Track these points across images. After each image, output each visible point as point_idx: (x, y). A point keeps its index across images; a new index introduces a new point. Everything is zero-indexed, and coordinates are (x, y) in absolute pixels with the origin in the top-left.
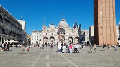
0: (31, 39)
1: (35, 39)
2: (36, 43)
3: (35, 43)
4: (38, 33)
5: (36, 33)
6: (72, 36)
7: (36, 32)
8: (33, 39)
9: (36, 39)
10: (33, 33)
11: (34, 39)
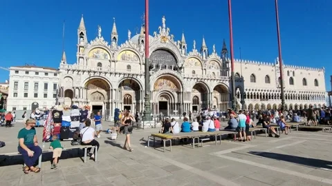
0: (7, 95)
1: (26, 95)
2: (29, 108)
3: (25, 109)
4: (37, 73)
5: (32, 74)
6: (206, 81)
7: (32, 69)
8: (15, 94)
9: (31, 94)
10: (17, 72)
11: (21, 94)
